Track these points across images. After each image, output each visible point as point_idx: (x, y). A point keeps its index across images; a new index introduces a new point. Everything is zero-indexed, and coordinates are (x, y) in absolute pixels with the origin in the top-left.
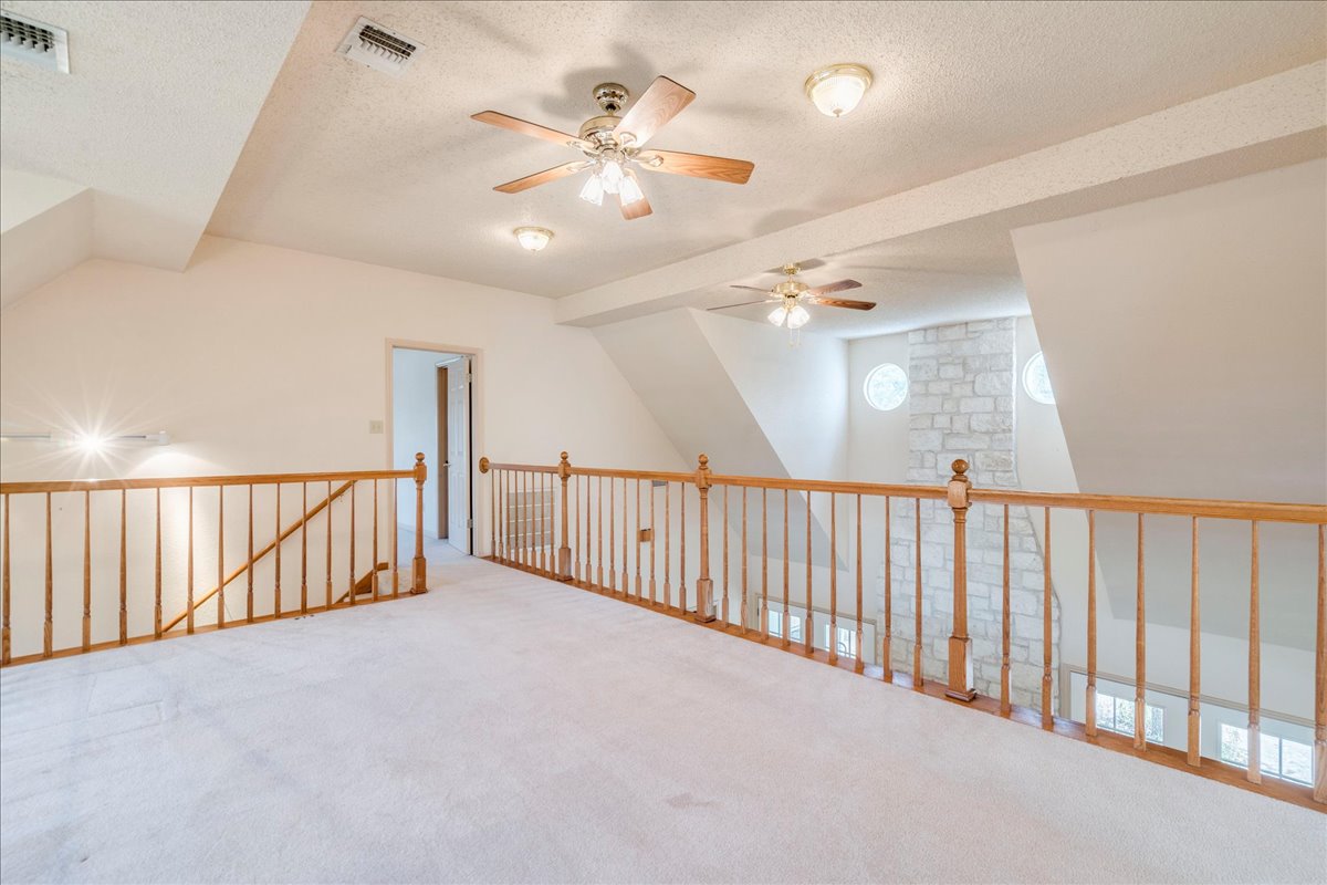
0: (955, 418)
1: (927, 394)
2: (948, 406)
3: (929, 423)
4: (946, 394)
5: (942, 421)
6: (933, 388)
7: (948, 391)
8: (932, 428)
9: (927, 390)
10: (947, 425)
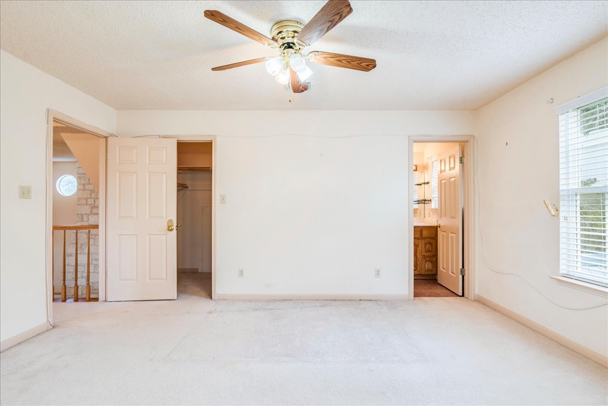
0: (96, 200)
1: (84, 190)
2: (93, 195)
3: (85, 202)
4: (92, 190)
5: (90, 201)
6: (87, 187)
7: (93, 189)
8: (87, 204)
9: (84, 188)
10: (93, 203)
